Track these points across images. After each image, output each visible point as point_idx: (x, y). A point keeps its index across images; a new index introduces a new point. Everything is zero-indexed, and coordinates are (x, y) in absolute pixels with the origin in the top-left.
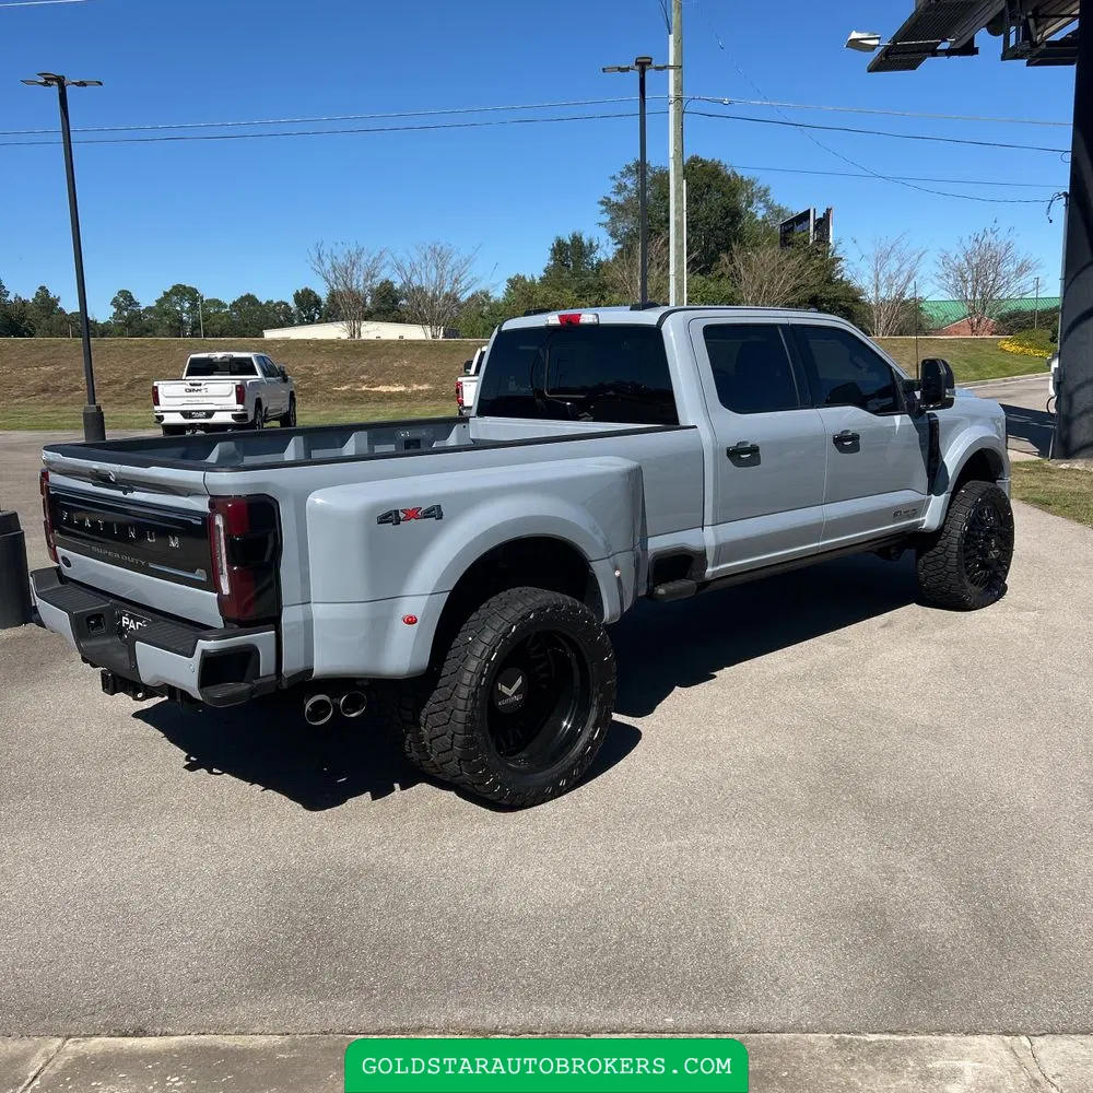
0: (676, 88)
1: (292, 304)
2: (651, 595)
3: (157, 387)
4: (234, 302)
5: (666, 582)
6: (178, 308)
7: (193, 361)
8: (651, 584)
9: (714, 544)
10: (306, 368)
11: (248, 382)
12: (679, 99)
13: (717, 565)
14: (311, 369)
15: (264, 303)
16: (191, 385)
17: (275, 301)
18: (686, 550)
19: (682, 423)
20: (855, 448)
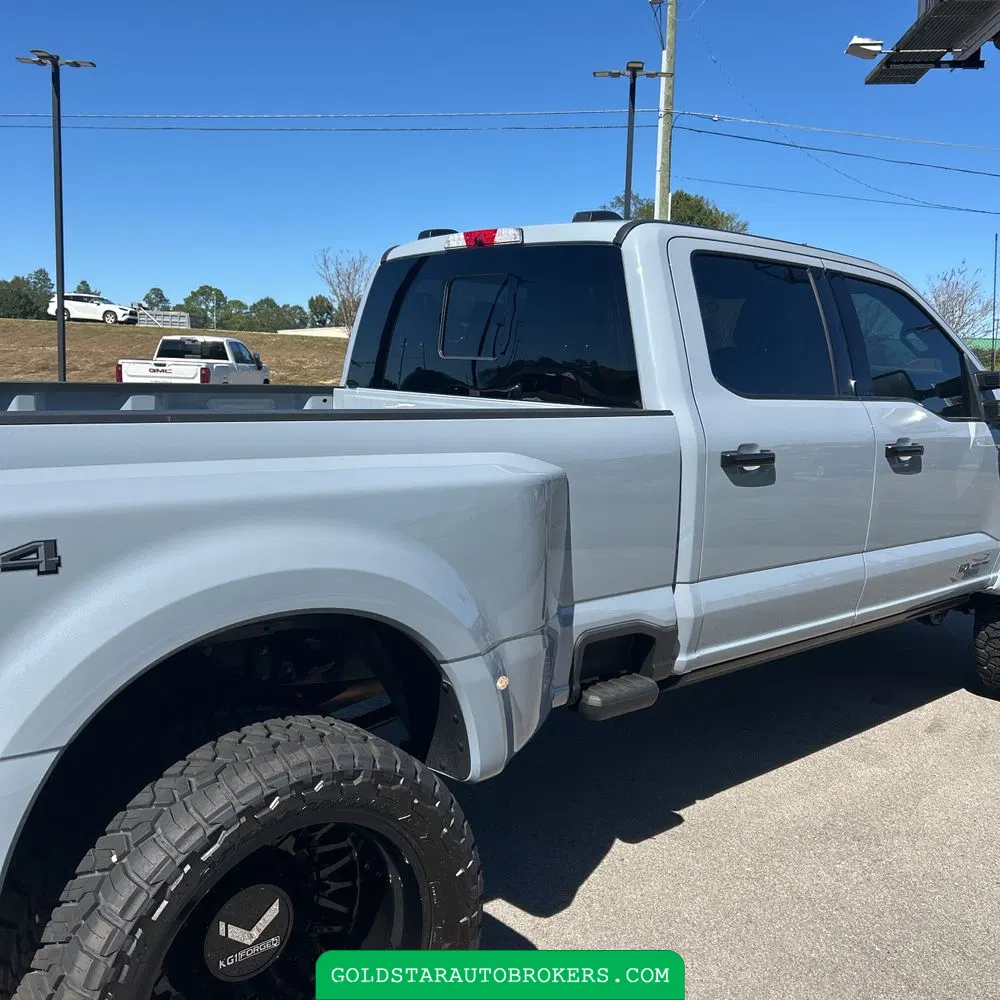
0: (666, 102)
1: (307, 309)
2: (576, 703)
3: (121, 366)
4: (254, 305)
5: (605, 678)
6: (204, 307)
7: (164, 342)
8: (577, 686)
9: (691, 615)
10: (297, 361)
11: (215, 366)
12: (668, 113)
13: (696, 650)
14: (301, 362)
15: (281, 306)
16: (155, 364)
17: (291, 306)
18: (643, 626)
19: (648, 405)
20: (915, 467)
